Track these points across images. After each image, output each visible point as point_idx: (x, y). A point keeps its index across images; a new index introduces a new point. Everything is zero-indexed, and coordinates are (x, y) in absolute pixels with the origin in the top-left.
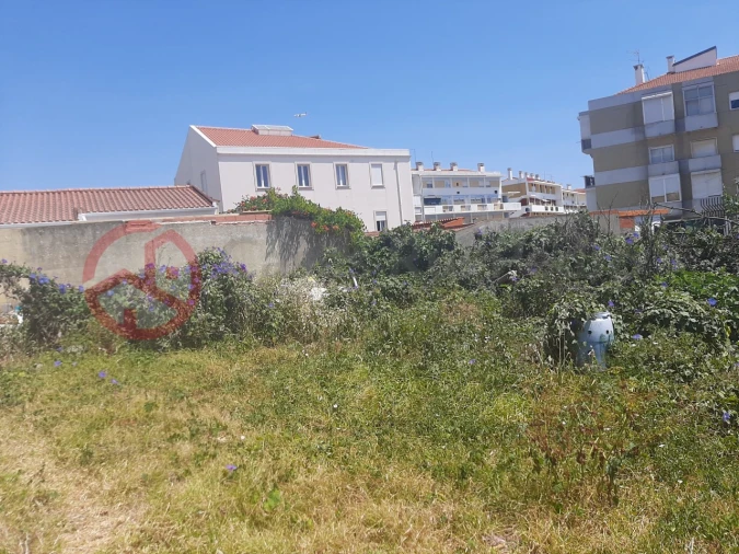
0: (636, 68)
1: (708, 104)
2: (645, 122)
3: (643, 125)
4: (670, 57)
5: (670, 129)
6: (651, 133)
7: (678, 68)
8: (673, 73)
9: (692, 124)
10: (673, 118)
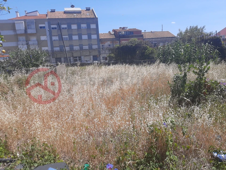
0: (16, 12)
1: (33, 26)
2: (16, 29)
3: (15, 30)
4: (26, 11)
5: (23, 32)
6: (18, 32)
7: (28, 15)
8: (27, 16)
9: (29, 31)
10: (24, 29)
